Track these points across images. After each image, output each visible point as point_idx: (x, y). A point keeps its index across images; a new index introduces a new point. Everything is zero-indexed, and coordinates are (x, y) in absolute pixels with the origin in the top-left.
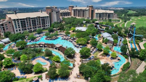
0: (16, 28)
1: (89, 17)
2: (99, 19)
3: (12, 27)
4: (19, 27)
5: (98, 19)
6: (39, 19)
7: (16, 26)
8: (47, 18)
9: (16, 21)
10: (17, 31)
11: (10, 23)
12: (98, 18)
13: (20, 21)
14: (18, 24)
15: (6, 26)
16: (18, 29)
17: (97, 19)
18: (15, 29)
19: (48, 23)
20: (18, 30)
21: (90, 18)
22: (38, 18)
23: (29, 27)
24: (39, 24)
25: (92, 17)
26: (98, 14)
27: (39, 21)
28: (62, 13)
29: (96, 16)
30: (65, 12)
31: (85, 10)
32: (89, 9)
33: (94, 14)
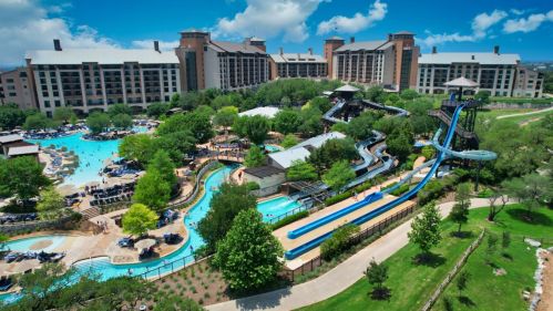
1: (394, 82)
2: (435, 92)
3: (29, 90)
4: (56, 94)
5: (431, 92)
6: (138, 73)
7: (44, 88)
8: (169, 71)
9: (47, 73)
11: (23, 75)
12: (432, 88)
13: (58, 72)
14: (53, 81)
15: (11, 84)
16: (52, 99)
17: (427, 91)
19: (175, 90)
20: (53, 104)
21: (397, 88)
22: (132, 67)
23: (95, 98)
24: (134, 89)
25: (405, 83)
26: (430, 71)
27: (137, 79)
28: (284, 64)
29: (421, 80)
30: (297, 61)
31: (376, 51)
32: (394, 47)
33: (412, 70)
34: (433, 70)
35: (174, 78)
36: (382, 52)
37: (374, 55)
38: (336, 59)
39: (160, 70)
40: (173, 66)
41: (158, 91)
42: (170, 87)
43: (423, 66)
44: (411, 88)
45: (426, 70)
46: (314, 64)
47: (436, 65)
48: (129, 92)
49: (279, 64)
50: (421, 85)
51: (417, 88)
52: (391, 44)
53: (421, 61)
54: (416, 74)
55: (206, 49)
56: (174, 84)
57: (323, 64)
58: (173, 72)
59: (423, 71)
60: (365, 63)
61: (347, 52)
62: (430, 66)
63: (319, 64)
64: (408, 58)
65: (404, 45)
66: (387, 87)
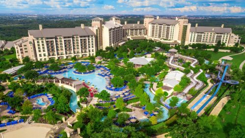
0: (40, 51)
1: (179, 39)
3: (33, 49)
4: (44, 51)
7: (39, 48)
8: (90, 38)
9: (40, 41)
10: (40, 55)
11: (30, 42)
12: (195, 43)
13: (45, 41)
14: (43, 45)
15: (25, 47)
16: (42, 53)
18: (38, 53)
19: (93, 47)
20: (43, 55)
21: (180, 42)
22: (75, 37)
23: (60, 52)
29: (191, 39)
30: (134, 28)
32: (179, 24)
34: (196, 35)
36: (174, 26)
37: (170, 26)
38: (150, 27)
39: (87, 39)
40: (92, 36)
41: (86, 48)
42: (91, 45)
45: (193, 35)
47: (198, 33)
48: (74, 49)
55: (103, 27)
61: (156, 24)
63: (143, 29)
65: (184, 23)
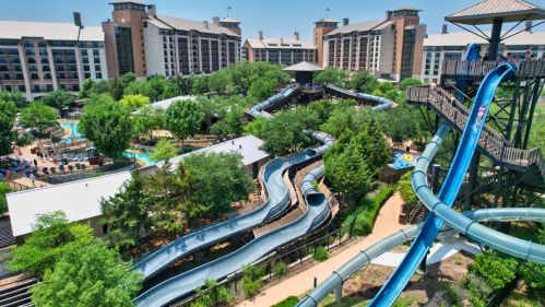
1: (394, 71)
8: (91, 51)
21: (397, 78)
22: (35, 43)
24: (41, 74)
25: (407, 71)
26: (438, 55)
27: (45, 61)
28: (263, 50)
29: (428, 67)
30: (279, 47)
31: (371, 32)
32: (393, 27)
33: (415, 55)
34: (442, 54)
35: (97, 61)
36: (379, 32)
37: (368, 36)
38: (326, 45)
39: (77, 50)
40: (95, 44)
41: (76, 77)
42: (93, 71)
43: (429, 49)
44: (414, 77)
45: (433, 54)
46: (300, 51)
47: (446, 48)
48: (35, 77)
49: (257, 50)
50: (427, 73)
51: (422, 78)
52: (390, 23)
53: (426, 43)
54: (420, 58)
55: (146, 25)
56: (98, 68)
57: (312, 51)
58: (96, 53)
59: (429, 55)
60: (358, 48)
61: (338, 36)
62: (439, 49)
63: (306, 51)
64: (410, 39)
65: (406, 24)
66: (384, 76)
